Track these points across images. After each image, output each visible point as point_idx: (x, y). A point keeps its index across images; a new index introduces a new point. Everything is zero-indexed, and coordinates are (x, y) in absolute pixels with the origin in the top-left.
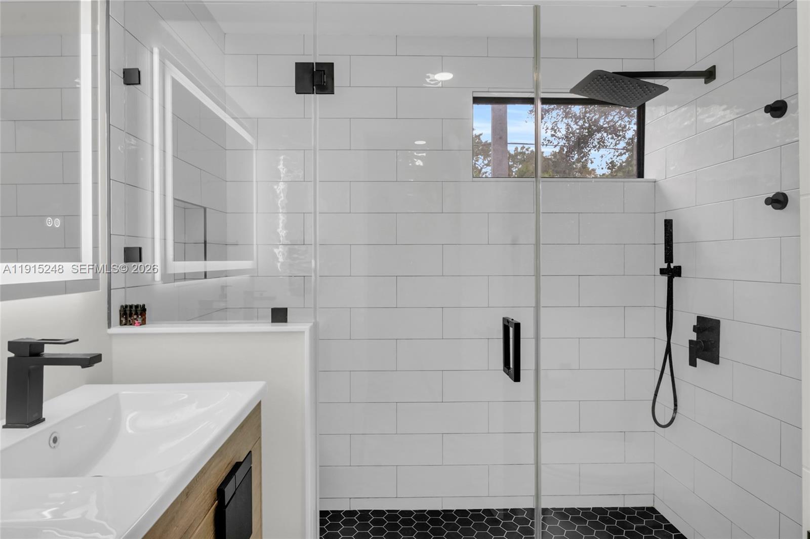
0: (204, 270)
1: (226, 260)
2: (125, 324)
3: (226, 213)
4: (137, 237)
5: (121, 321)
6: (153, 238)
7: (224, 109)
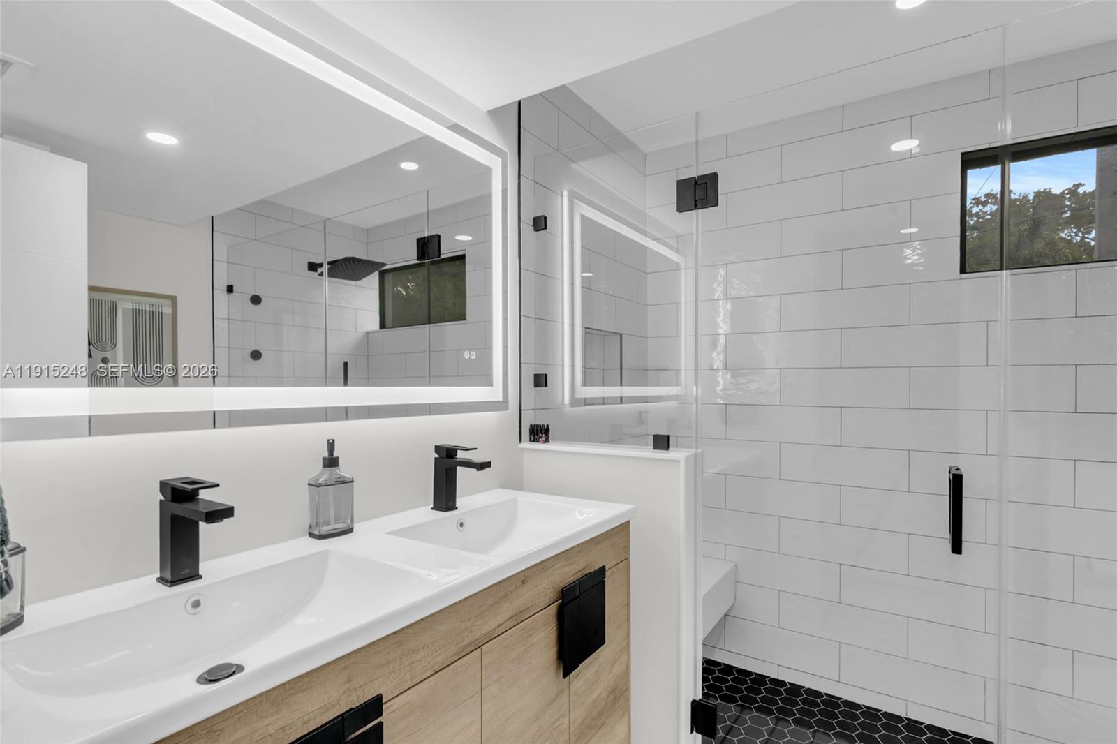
0: (619, 396)
1: (647, 386)
2: (533, 441)
3: (647, 338)
4: (547, 364)
5: (530, 438)
6: (563, 365)
7: (645, 233)
